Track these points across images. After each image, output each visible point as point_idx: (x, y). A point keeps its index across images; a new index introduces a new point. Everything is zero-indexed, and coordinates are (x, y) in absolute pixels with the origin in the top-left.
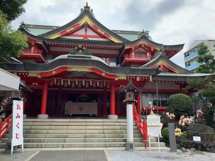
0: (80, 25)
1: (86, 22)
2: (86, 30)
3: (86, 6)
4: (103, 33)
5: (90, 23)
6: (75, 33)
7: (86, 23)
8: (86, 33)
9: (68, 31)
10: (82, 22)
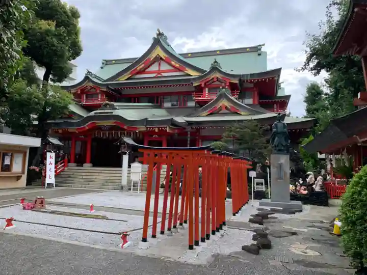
0: (151, 60)
1: (158, 54)
2: (160, 64)
3: (158, 33)
4: (177, 65)
5: (163, 55)
6: (147, 70)
7: (158, 56)
8: (159, 68)
9: (138, 69)
10: (153, 56)
